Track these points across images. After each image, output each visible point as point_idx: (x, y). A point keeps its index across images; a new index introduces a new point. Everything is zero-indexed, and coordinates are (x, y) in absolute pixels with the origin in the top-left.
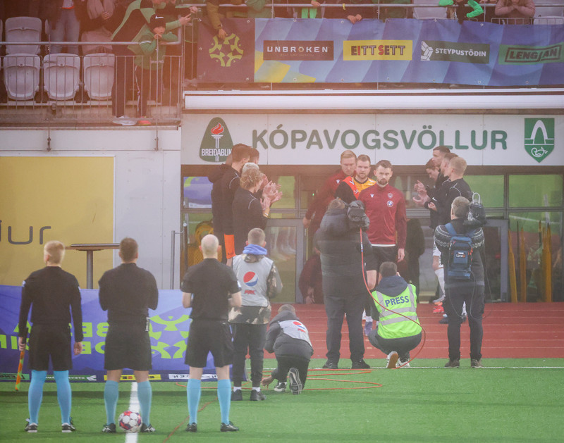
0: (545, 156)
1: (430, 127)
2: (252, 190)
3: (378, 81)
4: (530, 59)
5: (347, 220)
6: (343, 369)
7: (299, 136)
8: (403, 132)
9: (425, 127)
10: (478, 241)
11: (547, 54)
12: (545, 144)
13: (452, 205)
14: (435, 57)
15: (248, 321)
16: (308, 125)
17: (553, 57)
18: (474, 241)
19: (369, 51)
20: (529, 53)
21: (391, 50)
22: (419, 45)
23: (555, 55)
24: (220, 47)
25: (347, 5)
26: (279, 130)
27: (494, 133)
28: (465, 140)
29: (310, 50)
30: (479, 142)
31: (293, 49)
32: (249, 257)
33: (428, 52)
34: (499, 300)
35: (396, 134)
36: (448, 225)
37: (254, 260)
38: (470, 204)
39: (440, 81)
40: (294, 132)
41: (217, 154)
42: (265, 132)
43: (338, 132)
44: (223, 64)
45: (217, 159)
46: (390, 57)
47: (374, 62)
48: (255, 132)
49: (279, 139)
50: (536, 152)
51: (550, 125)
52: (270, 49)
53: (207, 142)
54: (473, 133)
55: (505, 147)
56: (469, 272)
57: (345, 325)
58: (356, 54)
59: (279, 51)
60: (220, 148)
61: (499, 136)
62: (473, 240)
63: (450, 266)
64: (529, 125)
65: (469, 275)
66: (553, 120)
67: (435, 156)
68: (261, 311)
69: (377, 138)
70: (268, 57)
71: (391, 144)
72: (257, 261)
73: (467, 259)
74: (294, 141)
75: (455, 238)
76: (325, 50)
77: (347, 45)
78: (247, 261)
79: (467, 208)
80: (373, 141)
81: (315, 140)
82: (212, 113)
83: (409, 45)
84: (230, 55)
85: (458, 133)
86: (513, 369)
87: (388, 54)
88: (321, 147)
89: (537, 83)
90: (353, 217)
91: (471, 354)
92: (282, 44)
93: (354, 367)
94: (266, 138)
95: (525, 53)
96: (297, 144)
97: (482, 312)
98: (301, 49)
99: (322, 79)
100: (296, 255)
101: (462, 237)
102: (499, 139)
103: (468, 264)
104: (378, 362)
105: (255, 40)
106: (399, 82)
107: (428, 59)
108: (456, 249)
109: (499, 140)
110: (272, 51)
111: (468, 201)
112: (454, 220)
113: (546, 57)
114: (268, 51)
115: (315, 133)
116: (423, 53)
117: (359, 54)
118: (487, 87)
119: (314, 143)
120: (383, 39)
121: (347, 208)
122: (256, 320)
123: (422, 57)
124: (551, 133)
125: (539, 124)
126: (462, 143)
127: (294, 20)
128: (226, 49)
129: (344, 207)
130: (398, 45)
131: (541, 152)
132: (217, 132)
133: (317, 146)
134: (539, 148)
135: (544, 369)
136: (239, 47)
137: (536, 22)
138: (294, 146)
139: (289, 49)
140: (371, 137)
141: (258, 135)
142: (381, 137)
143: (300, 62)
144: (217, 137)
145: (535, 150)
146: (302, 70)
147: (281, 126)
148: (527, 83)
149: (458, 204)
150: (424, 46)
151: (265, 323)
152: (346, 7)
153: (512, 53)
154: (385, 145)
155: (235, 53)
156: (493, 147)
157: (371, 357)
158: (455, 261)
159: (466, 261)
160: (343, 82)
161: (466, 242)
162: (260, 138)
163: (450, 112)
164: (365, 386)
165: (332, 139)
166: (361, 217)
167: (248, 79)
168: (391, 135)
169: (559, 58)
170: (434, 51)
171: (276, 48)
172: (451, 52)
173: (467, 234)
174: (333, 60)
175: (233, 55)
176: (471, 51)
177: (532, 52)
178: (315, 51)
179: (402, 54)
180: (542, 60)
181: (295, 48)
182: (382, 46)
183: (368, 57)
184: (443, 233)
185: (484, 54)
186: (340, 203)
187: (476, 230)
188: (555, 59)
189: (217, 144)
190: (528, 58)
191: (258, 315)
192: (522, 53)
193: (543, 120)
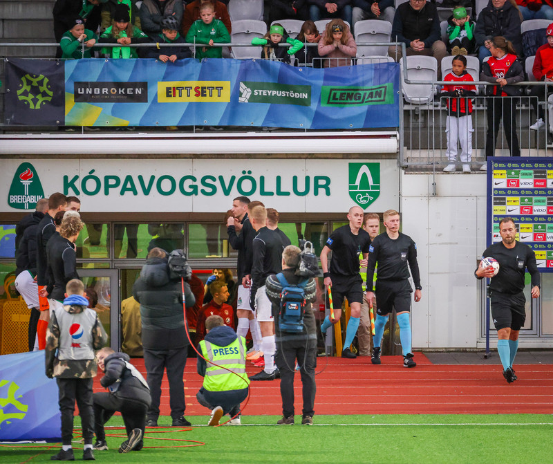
0: (370, 202)
1: (250, 172)
3: (194, 124)
4: (353, 101)
5: (168, 270)
6: (163, 427)
7: (112, 182)
8: (221, 178)
9: (244, 172)
10: (310, 292)
11: (371, 95)
12: (371, 190)
14: (253, 99)
15: (76, 375)
16: (121, 170)
17: (378, 98)
18: (307, 292)
19: (184, 92)
20: (353, 94)
21: (208, 91)
22: (237, 87)
23: (380, 97)
24: (28, 88)
25: (162, 44)
26: (91, 176)
27: (317, 179)
28: (287, 186)
29: (122, 91)
30: (301, 188)
31: (105, 90)
32: (73, 308)
33: (246, 93)
34: (324, 354)
35: (214, 179)
36: (280, 275)
38: (302, 253)
39: (259, 124)
40: (107, 178)
41: (27, 201)
42: (76, 178)
43: (153, 178)
44: (32, 106)
45: (26, 206)
46: (207, 99)
47: (190, 104)
48: (66, 178)
49: (91, 185)
50: (361, 198)
51: (375, 169)
52: (81, 91)
53: (16, 189)
54: (295, 178)
55: (328, 193)
56: (301, 325)
58: (171, 96)
59: (90, 93)
60: (30, 195)
61: (322, 182)
62: (305, 291)
63: (282, 318)
64: (354, 169)
65: (301, 328)
66: (379, 164)
68: (88, 363)
69: (195, 183)
70: (79, 98)
71: (209, 190)
73: (300, 310)
74: (107, 187)
75: (287, 288)
76: (139, 91)
77: (161, 87)
79: (299, 258)
80: (190, 187)
81: (129, 186)
82: (20, 158)
83: (227, 87)
84: (39, 97)
85: (279, 179)
86: (341, 426)
87: (205, 95)
88: (135, 193)
89: (361, 125)
90: (174, 266)
92: (94, 85)
93: (174, 425)
94: (78, 184)
95: (348, 94)
96: (111, 190)
97: (315, 366)
98: (114, 91)
99: (136, 122)
100: (110, 308)
101: (295, 287)
102: (322, 184)
103: (301, 316)
104: (200, 419)
105: (66, 81)
106: (216, 124)
107: (247, 101)
108: (288, 300)
109: (322, 186)
110: (83, 93)
112: (285, 270)
113: (370, 99)
114: (79, 93)
115: (129, 178)
116: (241, 94)
117: (174, 96)
118: (309, 130)
119: (129, 190)
120: (199, 80)
121: (167, 257)
122: (84, 373)
123: (240, 99)
124: (377, 179)
125: (364, 169)
126: (283, 190)
127: (106, 61)
128: (35, 91)
129: (164, 256)
130: (215, 86)
131: (366, 199)
132: (26, 178)
133: (131, 192)
134: (364, 194)
135: (373, 426)
136: (48, 88)
137: (359, 62)
138: (107, 193)
139: (101, 91)
140: (188, 182)
141: (69, 181)
142: (198, 183)
143: (111, 105)
144: (26, 183)
145: (359, 196)
146: (114, 113)
147: (93, 171)
148: (351, 126)
149: (290, 253)
150: (242, 86)
151: (93, 376)
152: (160, 47)
153: (335, 94)
154: (203, 192)
155: (44, 94)
156: (316, 193)
157: (192, 414)
158: (287, 313)
159: (299, 313)
160: (157, 125)
161: (299, 293)
162: (72, 185)
163: (270, 157)
164: (186, 444)
165: (147, 184)
166: (182, 267)
167: (58, 122)
168: (208, 181)
169: (384, 100)
170: (253, 92)
171: (88, 89)
172: (271, 93)
173: (299, 285)
174: (147, 102)
175: (43, 97)
176: (292, 93)
177: (355, 92)
178: (128, 93)
179: (219, 96)
180: (366, 102)
181: (107, 89)
182: (198, 88)
183: (184, 99)
184: (274, 283)
185: (305, 96)
186: (160, 252)
187: (308, 280)
188: (380, 101)
189: (26, 191)
190: (351, 99)
191: (85, 369)
192: (345, 94)
193: (368, 165)
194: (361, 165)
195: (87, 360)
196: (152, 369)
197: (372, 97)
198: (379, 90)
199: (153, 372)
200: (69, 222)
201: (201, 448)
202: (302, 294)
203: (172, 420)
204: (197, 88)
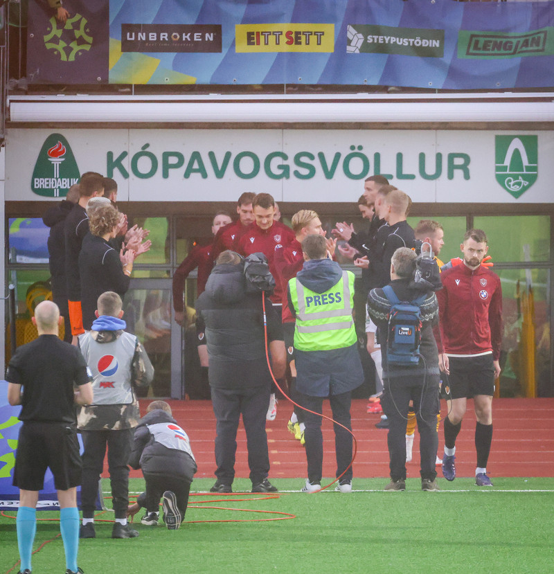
0: (525, 189)
1: (360, 148)
2: (107, 237)
3: (285, 82)
5: (243, 281)
6: (240, 493)
7: (173, 160)
8: (321, 156)
9: (352, 148)
10: (429, 311)
11: (526, 43)
12: (525, 172)
13: (393, 260)
14: (366, 47)
15: (106, 427)
16: (186, 144)
17: (535, 48)
18: (424, 312)
19: (272, 39)
20: (501, 42)
21: (303, 37)
22: (344, 31)
23: (538, 45)
24: (59, 33)
26: (144, 152)
27: (452, 157)
28: (411, 166)
29: (188, 37)
30: (430, 169)
31: (164, 36)
32: (102, 336)
33: (356, 41)
35: (312, 157)
36: (387, 288)
37: (110, 338)
38: (417, 258)
39: (374, 82)
40: (166, 155)
41: (56, 186)
42: (124, 154)
43: (228, 155)
44: (64, 58)
45: (57, 193)
46: (302, 48)
47: (280, 55)
48: (110, 155)
49: (144, 165)
50: (512, 183)
51: (531, 145)
52: (131, 36)
53: (43, 169)
54: (422, 157)
55: (467, 176)
56: (417, 356)
57: (241, 431)
58: (253, 44)
61: (459, 161)
62: (422, 309)
63: (390, 347)
64: (502, 145)
66: (535, 137)
67: (368, 189)
68: (123, 410)
69: (285, 163)
70: (128, 47)
71: (305, 172)
72: (114, 339)
73: (413, 336)
74: (167, 167)
75: (398, 307)
76: (209, 37)
77: (241, 30)
78: (99, 341)
79: (413, 264)
80: (280, 167)
81: (196, 166)
82: (48, 127)
83: (330, 31)
84: (73, 45)
85: (400, 157)
86: (482, 493)
87: (300, 43)
88: (205, 176)
89: (512, 85)
90: (252, 275)
91: (421, 471)
93: (254, 491)
94: (126, 163)
95: (496, 42)
96: (171, 171)
98: (175, 37)
99: (206, 79)
100: (170, 330)
101: (405, 305)
102: (459, 164)
103: (416, 344)
105: (110, 23)
106: (315, 83)
107: (357, 51)
108: (398, 322)
109: (458, 167)
110: (133, 39)
111: (416, 255)
112: (395, 281)
113: (524, 49)
114: (128, 39)
115: (196, 156)
116: (349, 42)
117: (258, 43)
118: (441, 91)
119: (196, 171)
120: (292, 22)
121: (243, 263)
122: (117, 424)
123: (348, 48)
124: (533, 157)
125: (516, 144)
126: (405, 171)
128: (69, 36)
129: (239, 261)
130: (313, 31)
131: (519, 184)
132: (55, 154)
133: (199, 175)
134: (516, 177)
135: (526, 493)
136: (86, 33)
138: (166, 175)
139: (158, 37)
140: (277, 161)
141: (115, 159)
142: (290, 162)
143: (173, 55)
144: (56, 161)
145: (510, 181)
146: (176, 66)
147: (147, 145)
148: (498, 86)
149: (401, 258)
150: (351, 33)
151: (132, 426)
153: (477, 42)
154: (297, 174)
155: (81, 41)
156: (451, 176)
157: (279, 477)
158: (397, 340)
159: (412, 340)
160: (234, 83)
161: (413, 313)
162: (118, 163)
163: (389, 126)
164: (271, 517)
165: (220, 164)
166: (263, 277)
167: (99, 79)
168: (304, 160)
169: (543, 50)
170: (366, 39)
171: (140, 34)
172: (390, 40)
173: (414, 302)
174: (220, 51)
175: (78, 45)
176: (418, 40)
177: (504, 40)
178: (195, 39)
179: (319, 44)
180: (519, 53)
181: (166, 34)
182: (291, 33)
183: (271, 48)
184: (379, 300)
185: (436, 44)
186: (233, 256)
187: (426, 296)
188: (538, 51)
189: (57, 172)
190: (499, 49)
191: (118, 417)
192: (491, 42)
193: (522, 138)
194: (511, 138)
195: (121, 405)
196: (223, 416)
197: (527, 46)
198: (536, 36)
199: (225, 419)
200: (101, 216)
201: (291, 522)
202: (417, 315)
203: (251, 484)
204: (289, 34)
